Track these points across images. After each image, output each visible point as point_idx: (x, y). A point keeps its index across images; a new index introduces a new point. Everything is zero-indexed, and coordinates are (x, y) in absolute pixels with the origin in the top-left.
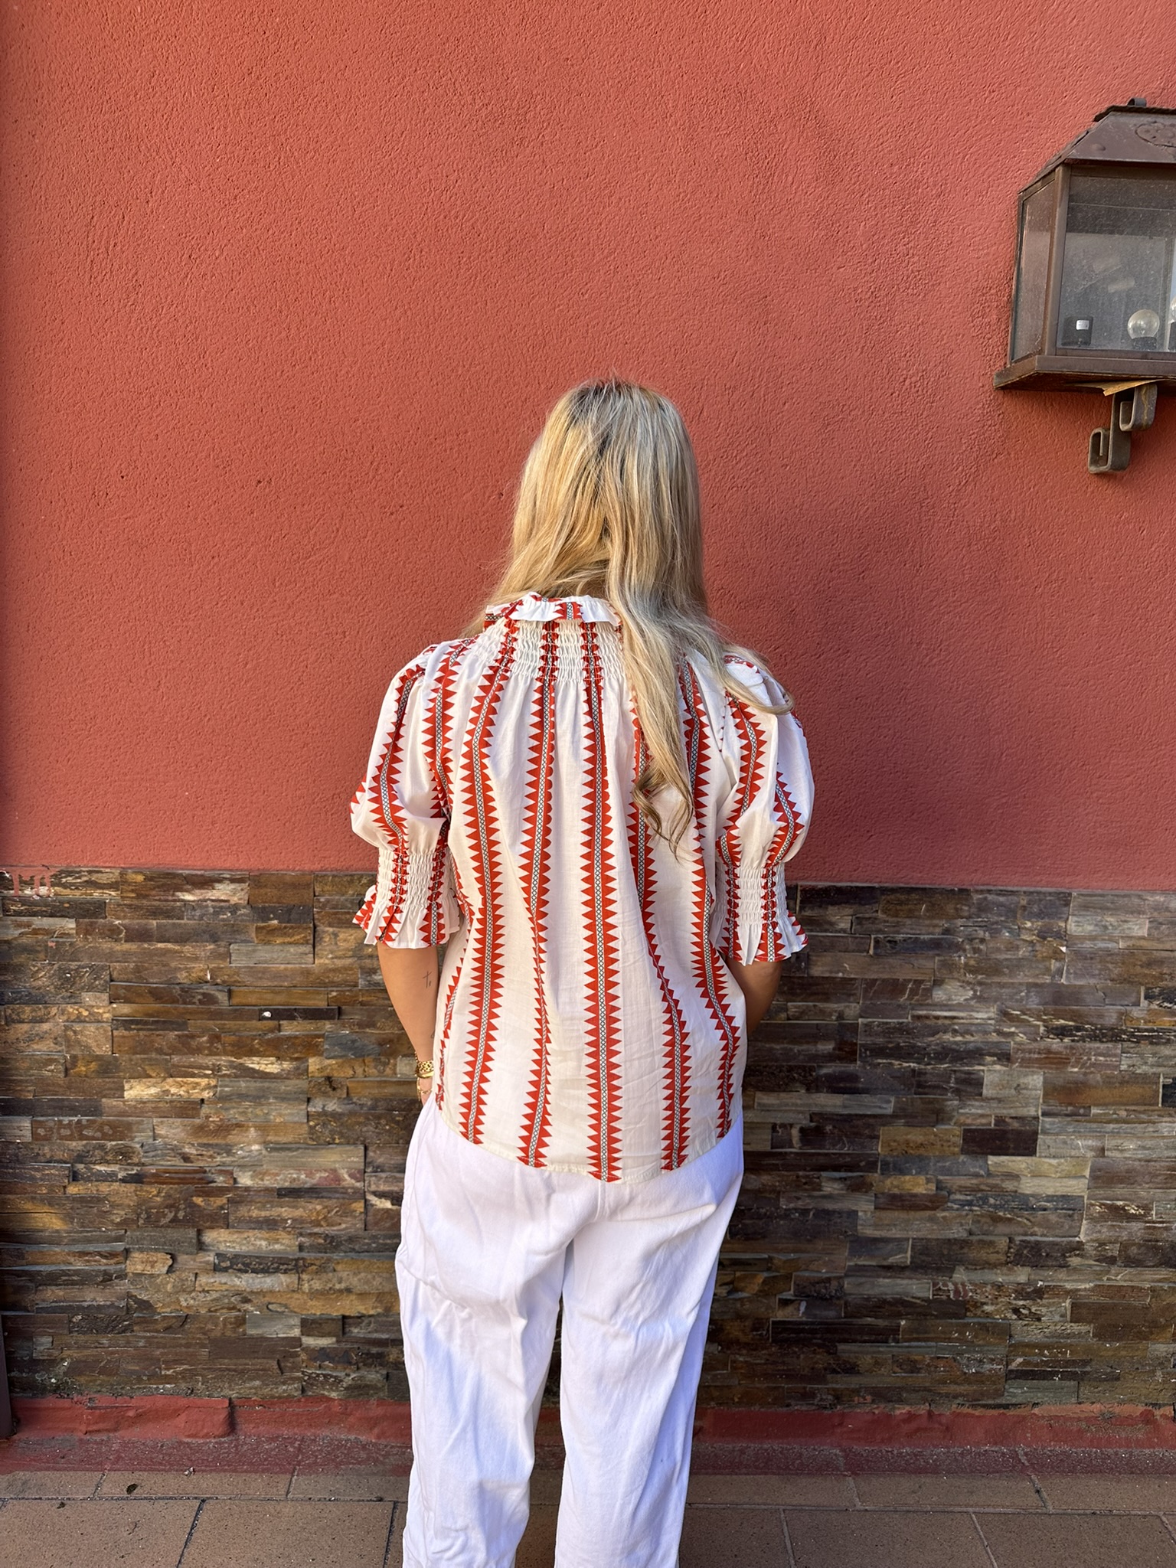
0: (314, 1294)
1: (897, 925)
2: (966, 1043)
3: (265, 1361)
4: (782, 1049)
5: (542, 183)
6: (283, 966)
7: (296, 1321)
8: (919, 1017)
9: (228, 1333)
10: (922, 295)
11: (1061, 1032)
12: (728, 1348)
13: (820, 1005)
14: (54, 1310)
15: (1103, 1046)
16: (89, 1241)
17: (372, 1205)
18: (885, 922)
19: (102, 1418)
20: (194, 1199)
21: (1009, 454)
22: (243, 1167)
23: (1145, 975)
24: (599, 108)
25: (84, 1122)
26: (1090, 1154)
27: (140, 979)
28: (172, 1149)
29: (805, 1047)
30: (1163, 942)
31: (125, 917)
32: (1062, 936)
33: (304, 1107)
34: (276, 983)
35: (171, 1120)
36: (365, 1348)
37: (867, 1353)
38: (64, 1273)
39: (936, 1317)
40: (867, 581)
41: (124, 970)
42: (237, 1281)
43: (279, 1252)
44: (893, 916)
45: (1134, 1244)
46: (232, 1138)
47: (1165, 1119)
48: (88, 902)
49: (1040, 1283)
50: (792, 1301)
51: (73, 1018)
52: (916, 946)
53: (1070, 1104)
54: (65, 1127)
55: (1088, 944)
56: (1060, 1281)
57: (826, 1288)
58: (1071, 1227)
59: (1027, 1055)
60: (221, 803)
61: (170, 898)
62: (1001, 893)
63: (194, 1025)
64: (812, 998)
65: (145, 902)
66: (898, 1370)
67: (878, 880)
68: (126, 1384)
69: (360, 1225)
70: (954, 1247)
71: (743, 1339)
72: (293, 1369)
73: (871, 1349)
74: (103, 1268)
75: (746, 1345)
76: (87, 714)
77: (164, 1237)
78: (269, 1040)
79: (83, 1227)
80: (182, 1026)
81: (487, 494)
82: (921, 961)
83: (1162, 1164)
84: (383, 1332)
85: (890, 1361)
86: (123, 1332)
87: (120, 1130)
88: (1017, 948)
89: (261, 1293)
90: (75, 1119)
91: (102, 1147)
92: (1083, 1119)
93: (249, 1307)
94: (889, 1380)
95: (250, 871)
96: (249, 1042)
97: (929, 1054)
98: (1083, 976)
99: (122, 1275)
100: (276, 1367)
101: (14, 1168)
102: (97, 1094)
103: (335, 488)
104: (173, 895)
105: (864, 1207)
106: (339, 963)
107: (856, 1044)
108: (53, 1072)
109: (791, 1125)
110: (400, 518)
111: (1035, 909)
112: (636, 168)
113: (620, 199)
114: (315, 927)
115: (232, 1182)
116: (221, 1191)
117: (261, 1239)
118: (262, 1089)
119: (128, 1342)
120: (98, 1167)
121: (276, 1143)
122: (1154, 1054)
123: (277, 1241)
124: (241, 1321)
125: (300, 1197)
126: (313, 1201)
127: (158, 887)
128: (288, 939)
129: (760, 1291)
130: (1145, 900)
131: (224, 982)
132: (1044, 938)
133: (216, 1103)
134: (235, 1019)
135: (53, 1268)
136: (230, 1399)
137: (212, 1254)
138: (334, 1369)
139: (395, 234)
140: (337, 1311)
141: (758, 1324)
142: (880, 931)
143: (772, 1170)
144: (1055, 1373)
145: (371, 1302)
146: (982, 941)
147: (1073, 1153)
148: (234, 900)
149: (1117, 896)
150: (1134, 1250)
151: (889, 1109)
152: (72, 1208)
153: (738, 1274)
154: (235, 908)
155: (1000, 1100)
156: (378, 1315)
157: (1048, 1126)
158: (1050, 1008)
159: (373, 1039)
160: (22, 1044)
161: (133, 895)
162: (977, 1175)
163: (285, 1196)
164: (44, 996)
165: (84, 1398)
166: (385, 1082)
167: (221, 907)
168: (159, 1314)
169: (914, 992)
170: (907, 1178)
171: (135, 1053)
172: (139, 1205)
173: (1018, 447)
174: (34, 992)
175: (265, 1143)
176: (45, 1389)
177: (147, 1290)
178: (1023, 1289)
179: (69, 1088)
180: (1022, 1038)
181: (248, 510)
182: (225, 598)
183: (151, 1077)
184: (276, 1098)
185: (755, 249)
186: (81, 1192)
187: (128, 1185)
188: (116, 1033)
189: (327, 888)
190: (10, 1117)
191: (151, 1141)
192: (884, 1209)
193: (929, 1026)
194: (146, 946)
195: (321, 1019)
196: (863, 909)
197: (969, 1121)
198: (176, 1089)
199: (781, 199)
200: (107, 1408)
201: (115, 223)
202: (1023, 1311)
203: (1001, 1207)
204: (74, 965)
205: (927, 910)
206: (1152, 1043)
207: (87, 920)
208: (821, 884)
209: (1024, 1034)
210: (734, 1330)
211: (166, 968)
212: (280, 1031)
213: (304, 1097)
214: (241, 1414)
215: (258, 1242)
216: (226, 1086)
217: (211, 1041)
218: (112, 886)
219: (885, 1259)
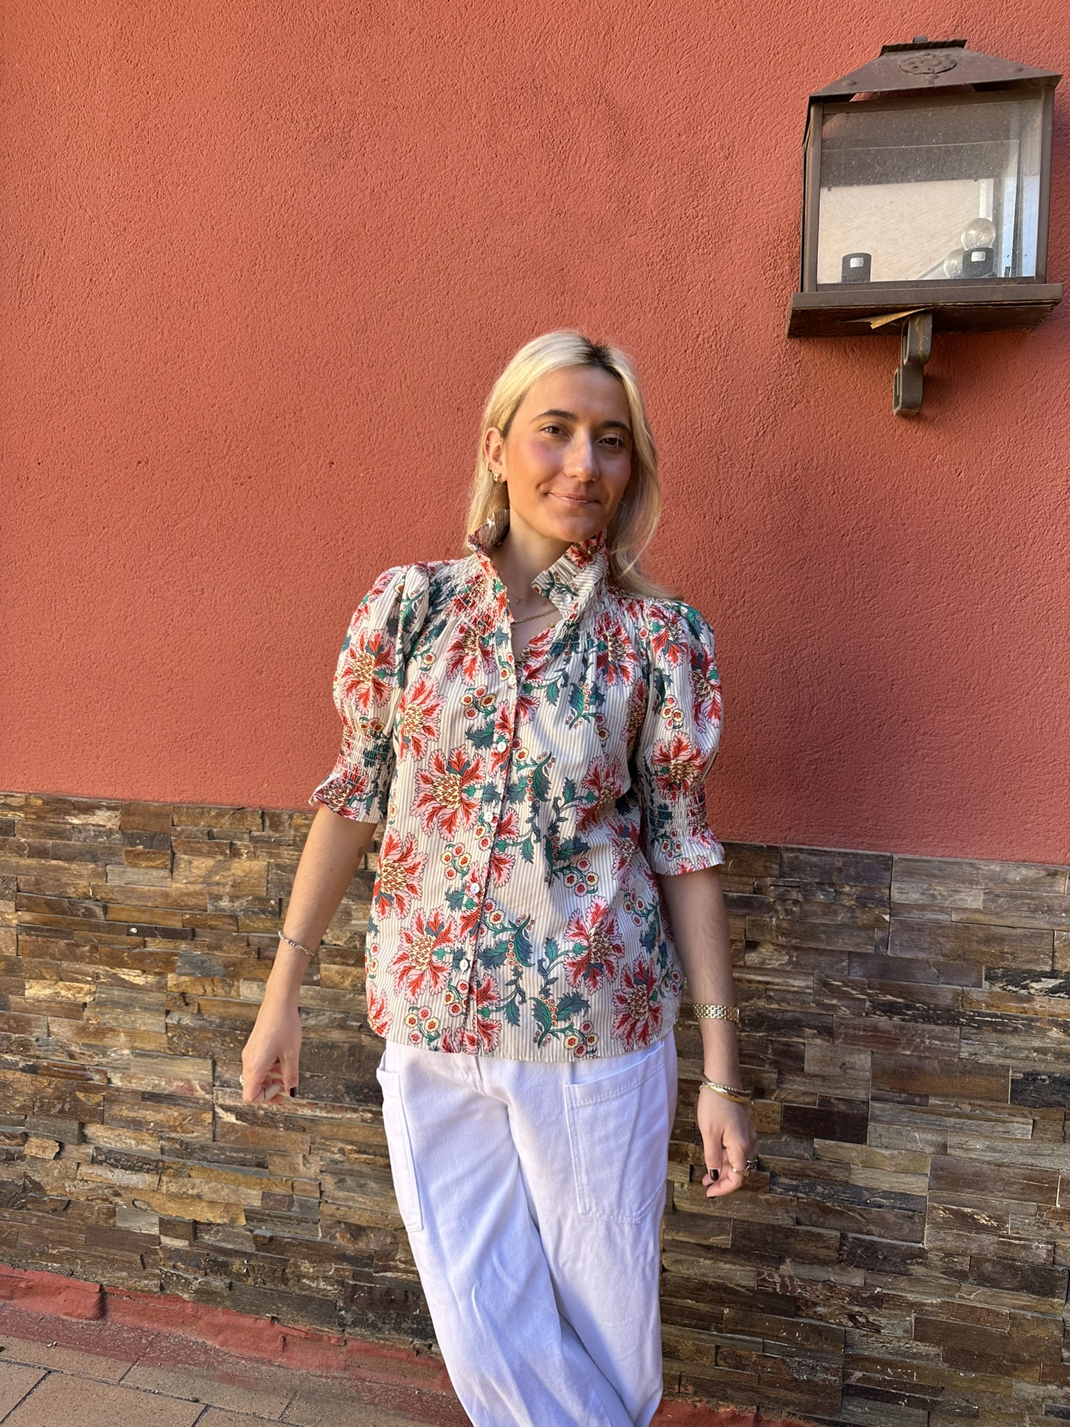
0: (172, 1197)
2: (784, 1011)
3: (130, 1254)
5: (363, 189)
6: (147, 888)
7: (156, 1220)
9: (101, 1223)
10: (712, 253)
11: (890, 1009)
15: (938, 1029)
17: (220, 1118)
19: (1, 1285)
20: (77, 1094)
21: (808, 402)
22: (115, 1068)
23: (983, 952)
26: (929, 1150)
27: (39, 891)
28: (62, 1047)
30: (1002, 917)
31: (28, 837)
32: (887, 904)
33: (163, 1018)
34: (142, 903)
35: (61, 1020)
36: (213, 1255)
37: (689, 1339)
39: (763, 1311)
41: (28, 881)
42: (110, 1175)
43: (145, 1152)
45: (988, 1260)
46: (108, 1041)
47: (1016, 1119)
48: (3, 822)
49: (879, 1289)
53: (902, 1091)
55: (915, 916)
56: (903, 1290)
58: (911, 1230)
59: (851, 1031)
61: (61, 821)
62: (813, 853)
63: (79, 935)
65: (43, 824)
66: (721, 1362)
68: (23, 1257)
69: (209, 1135)
70: (779, 1235)
72: (155, 1265)
73: (693, 1335)
74: (5, 1147)
77: (54, 1126)
78: (136, 954)
80: (68, 935)
81: (320, 463)
83: (1017, 1171)
84: (229, 1242)
85: (713, 1352)
86: (21, 1208)
87: (22, 1024)
88: (836, 913)
89: (129, 1189)
91: (8, 1038)
92: (919, 1108)
93: (118, 1200)
94: (711, 1372)
95: (125, 800)
96: (120, 954)
98: (910, 948)
99: (22, 1157)
100: (139, 1261)
103: (197, 464)
104: (64, 818)
105: (679, 1177)
106: (192, 888)
110: (248, 488)
111: (852, 872)
112: (445, 168)
113: (431, 195)
114: (174, 854)
115: (106, 1081)
116: (97, 1089)
117: (130, 1138)
118: (130, 998)
120: (6, 1056)
121: (141, 1049)
122: (1000, 1044)
123: (143, 1142)
124: (112, 1213)
125: (159, 1102)
126: (172, 1107)
127: (53, 811)
128: (151, 863)
130: (978, 869)
131: (102, 898)
132: (865, 905)
133: (95, 1008)
134: (108, 932)
136: (101, 1286)
137: (92, 1147)
138: (186, 1271)
139: (244, 245)
140: (190, 1215)
144: (902, 1397)
145: (219, 1211)
146: (796, 902)
147: (909, 1146)
148: (109, 825)
149: (945, 862)
150: (988, 1267)
154: (110, 832)
155: (824, 1078)
156: (225, 1224)
157: (878, 1113)
158: (876, 981)
159: (220, 961)
161: (35, 817)
162: (800, 1158)
163: (148, 1099)
166: (230, 1002)
167: (100, 832)
168: (48, 1196)
171: (34, 957)
172: (35, 1094)
173: (817, 395)
175: (133, 1048)
177: (39, 1172)
178: (858, 1294)
180: (844, 1011)
181: (131, 486)
182: (112, 562)
183: (46, 979)
184: (141, 1008)
185: (552, 227)
187: (27, 1075)
188: (20, 937)
189: (183, 819)
191: (45, 1036)
193: (742, 990)
194: (43, 862)
195: (177, 938)
197: (790, 1097)
198: (66, 992)
199: (575, 178)
200: (5, 1276)
201: (37, 258)
202: (860, 1319)
203: (830, 1197)
205: (734, 866)
206: (996, 1031)
207: (1, 837)
209: (848, 1007)
211: (58, 883)
212: (145, 947)
213: (163, 1009)
214: (111, 1300)
215: (128, 1141)
216: (103, 993)
217: (91, 951)
218: (20, 809)
219: (706, 1239)
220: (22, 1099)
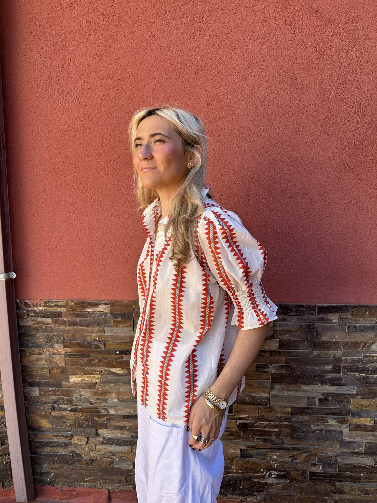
1: (357, 320)
3: (121, 477)
4: (311, 368)
5: (209, 44)
6: (123, 335)
7: (131, 463)
8: (366, 356)
9: (107, 466)
10: (359, 73)
12: (292, 481)
13: (326, 352)
14: (48, 455)
16: (59, 431)
18: (352, 319)
19: (65, 494)
20: (95, 418)
22: (111, 407)
24: (230, 14)
25: (56, 390)
27: (74, 339)
28: (86, 400)
29: (320, 368)
31: (68, 317)
34: (120, 341)
35: (86, 390)
37: (348, 486)
38: (51, 442)
39: (376, 473)
40: (340, 186)
41: (69, 335)
42: (110, 448)
43: (124, 438)
44: (355, 317)
46: (107, 397)
48: (56, 312)
50: (317, 465)
51: (52, 353)
52: (365, 329)
54: (50, 391)
57: (330, 460)
60: (100, 276)
61: (83, 311)
63: (93, 356)
64: (323, 349)
65: (75, 312)
66: (360, 493)
67: (349, 303)
68: (73, 482)
71: (298, 478)
72: (131, 480)
73: (350, 485)
74: (64, 441)
75: (299, 481)
76: (54, 246)
77: (85, 431)
78: (119, 362)
79: (57, 426)
80: (88, 356)
82: (366, 334)
85: (357, 490)
86: (72, 464)
87: (69, 393)
89: (118, 452)
90: (53, 388)
91: (63, 399)
93: (114, 457)
94: (357, 497)
95: (111, 301)
96: (112, 362)
97: (371, 371)
99: (71, 444)
100: (124, 479)
101: (33, 405)
102: (60, 380)
104: (84, 309)
105: (345, 429)
107: (341, 367)
108: (45, 372)
109: (315, 398)
112: (244, 35)
113: (239, 47)
114: (134, 321)
115: (107, 412)
116: (104, 416)
117: (118, 433)
118: (117, 379)
119: (73, 468)
120: (62, 406)
121: (122, 399)
123: (124, 434)
124: (112, 462)
125: (131, 418)
127: (79, 307)
128: (124, 325)
129: (304, 460)
131: (103, 340)
133: (101, 384)
134: (106, 354)
135: (47, 441)
136: (109, 490)
137: (101, 438)
139: (156, 67)
141: (304, 473)
142: (350, 323)
143: (308, 414)
148: (105, 311)
151: (354, 392)
152: (53, 420)
153: (295, 453)
154: (106, 314)
160: (35, 362)
161: (71, 310)
163: (126, 418)
164: (42, 345)
165: (59, 487)
167: (101, 314)
168: (84, 458)
169: (364, 347)
170: (362, 418)
171: (73, 366)
172: (76, 419)
174: (38, 344)
175: (119, 399)
176: (46, 482)
177: (79, 450)
179: (51, 377)
181: (107, 171)
182: (100, 203)
183: (78, 374)
184: (122, 383)
185: (291, 61)
186: (56, 414)
187: (72, 412)
188: (66, 358)
190: (32, 387)
191: (79, 397)
192: (353, 430)
193: (370, 360)
194: (75, 328)
196: (343, 314)
198: (87, 379)
199: (301, 41)
200: (66, 491)
201: (59, 73)
204: (51, 334)
205: (369, 314)
207: (55, 319)
208: (326, 305)
210: (294, 474)
211: (83, 336)
212: (122, 358)
214: (113, 495)
215: (117, 434)
216: (104, 378)
217: (99, 362)
218: (64, 306)
219: (354, 450)
220: (70, 422)
